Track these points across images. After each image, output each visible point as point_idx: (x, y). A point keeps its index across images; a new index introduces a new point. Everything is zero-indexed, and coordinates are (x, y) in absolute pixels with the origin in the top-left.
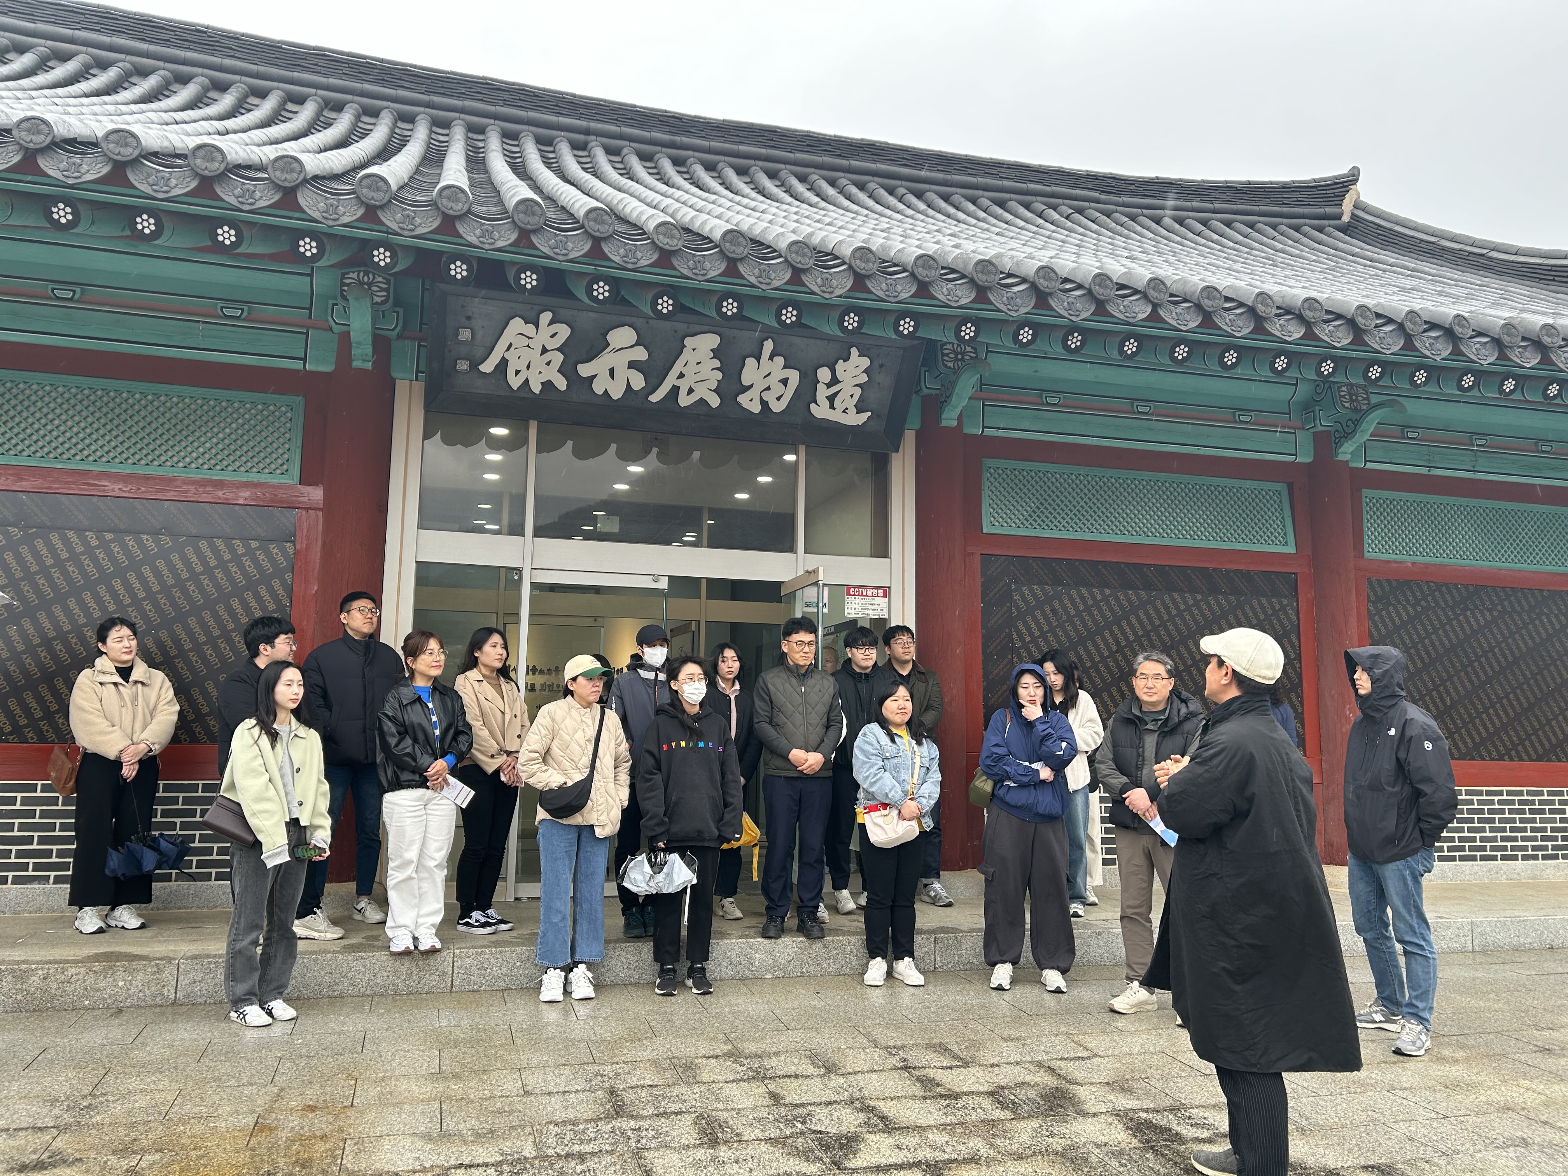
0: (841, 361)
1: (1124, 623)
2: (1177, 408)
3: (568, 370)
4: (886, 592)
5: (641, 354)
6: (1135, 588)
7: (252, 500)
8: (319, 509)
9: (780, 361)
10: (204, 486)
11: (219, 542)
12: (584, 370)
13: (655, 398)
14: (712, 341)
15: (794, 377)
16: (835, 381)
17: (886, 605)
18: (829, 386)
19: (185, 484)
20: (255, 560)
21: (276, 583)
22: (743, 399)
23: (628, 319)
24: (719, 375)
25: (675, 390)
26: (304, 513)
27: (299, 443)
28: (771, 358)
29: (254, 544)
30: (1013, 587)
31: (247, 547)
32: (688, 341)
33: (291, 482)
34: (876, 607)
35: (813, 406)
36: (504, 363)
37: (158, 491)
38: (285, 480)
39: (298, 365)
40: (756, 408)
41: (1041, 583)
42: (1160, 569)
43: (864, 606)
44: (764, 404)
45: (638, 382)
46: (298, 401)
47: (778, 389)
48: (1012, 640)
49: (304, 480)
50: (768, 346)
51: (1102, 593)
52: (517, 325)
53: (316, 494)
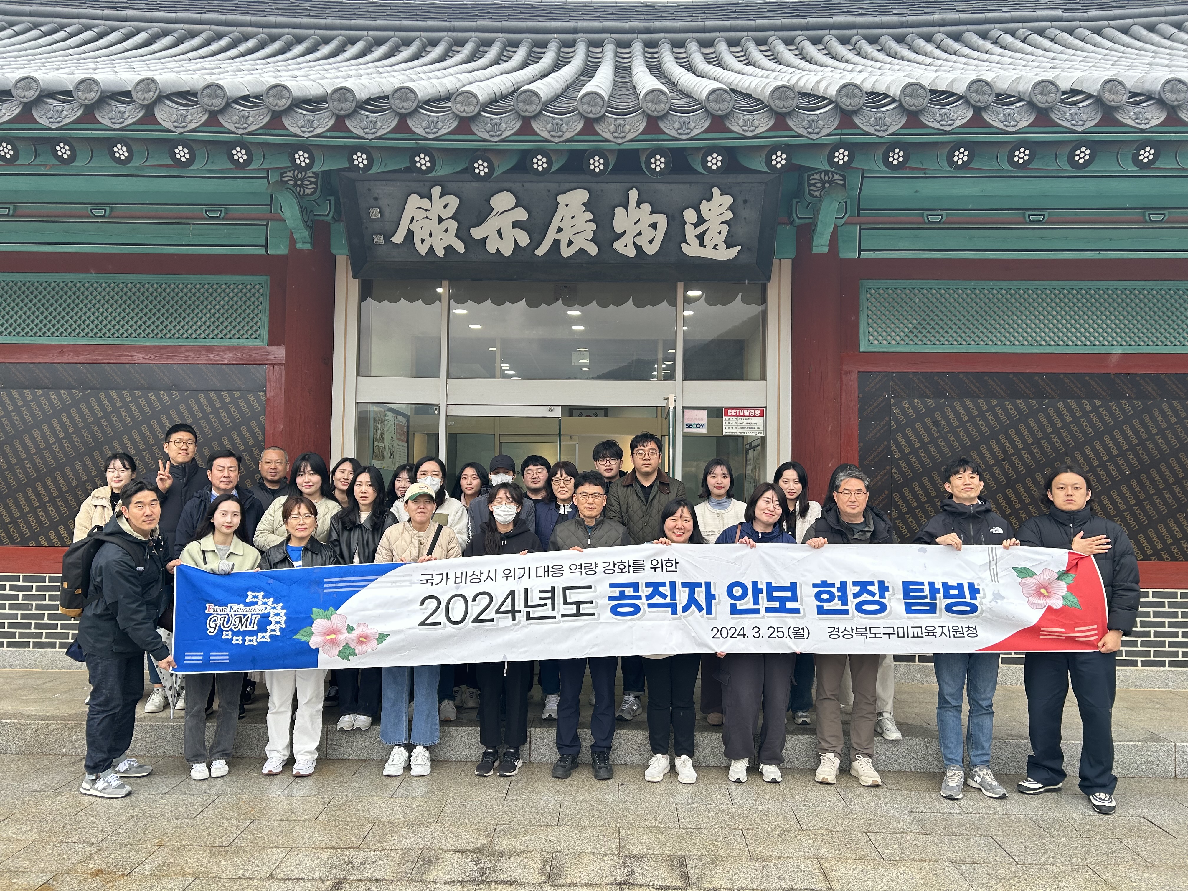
0: (704, 202)
1: (1012, 432)
2: (1076, 214)
3: (462, 234)
4: (763, 411)
5: (522, 215)
6: (1025, 397)
7: (233, 360)
8: (283, 365)
9: (646, 207)
10: (200, 351)
11: (212, 394)
12: (477, 233)
13: (541, 251)
14: (581, 196)
15: (662, 220)
16: (701, 221)
17: (763, 424)
18: (696, 225)
19: (187, 351)
20: (238, 407)
21: (253, 424)
22: (618, 246)
23: (506, 185)
24: (594, 227)
25: (557, 243)
26: (271, 368)
27: (267, 314)
28: (638, 206)
29: (237, 394)
30: (892, 401)
31: (232, 396)
32: (560, 198)
33: (261, 344)
34: (753, 426)
35: (683, 245)
36: (410, 234)
37: (169, 357)
38: (258, 343)
39: (261, 251)
40: (631, 252)
41: (922, 397)
42: (1054, 377)
43: (741, 426)
44: (638, 248)
45: (524, 240)
46: (264, 279)
47: (649, 233)
48: (891, 453)
49: (272, 342)
50: (634, 195)
51: (988, 403)
52: (414, 200)
53: (279, 353)
